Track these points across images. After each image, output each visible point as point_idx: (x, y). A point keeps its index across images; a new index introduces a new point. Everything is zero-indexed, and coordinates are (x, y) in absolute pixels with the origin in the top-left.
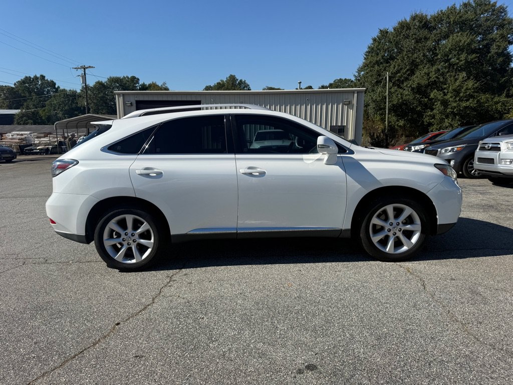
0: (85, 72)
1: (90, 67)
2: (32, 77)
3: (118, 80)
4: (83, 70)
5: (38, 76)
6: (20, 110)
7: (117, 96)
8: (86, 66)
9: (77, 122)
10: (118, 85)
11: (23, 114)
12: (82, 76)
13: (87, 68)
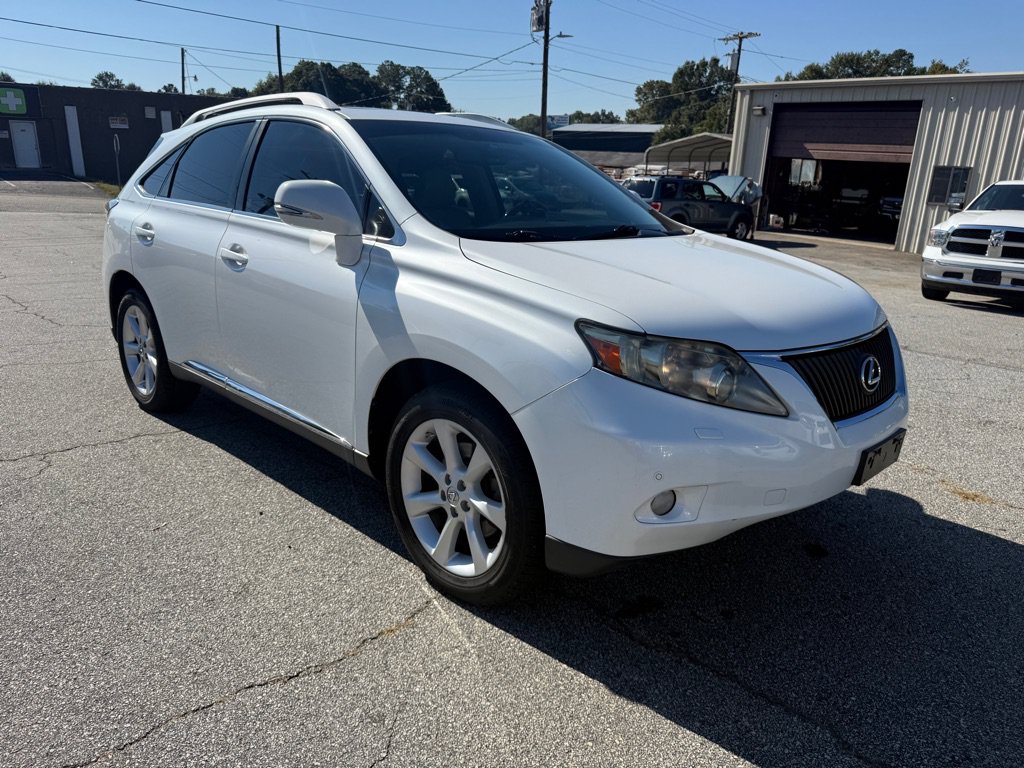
0: (740, 46)
1: (750, 34)
2: (697, 62)
3: (852, 61)
4: (737, 41)
5: (708, 59)
6: (663, 126)
7: (739, 94)
8: (745, 34)
9: (690, 149)
10: (850, 71)
11: (666, 133)
12: (733, 56)
13: (746, 37)
